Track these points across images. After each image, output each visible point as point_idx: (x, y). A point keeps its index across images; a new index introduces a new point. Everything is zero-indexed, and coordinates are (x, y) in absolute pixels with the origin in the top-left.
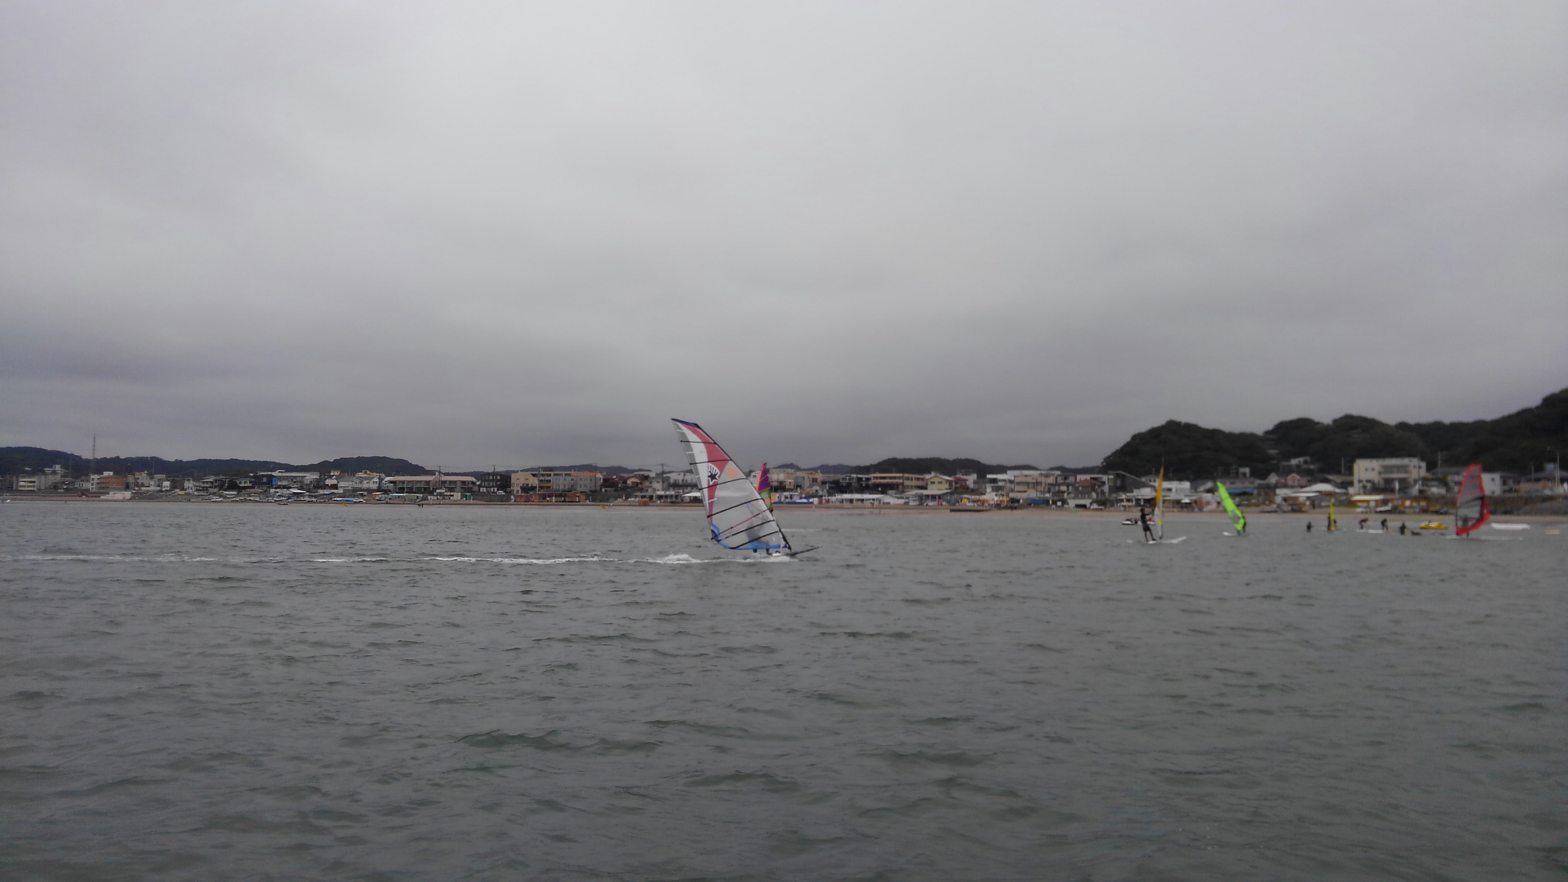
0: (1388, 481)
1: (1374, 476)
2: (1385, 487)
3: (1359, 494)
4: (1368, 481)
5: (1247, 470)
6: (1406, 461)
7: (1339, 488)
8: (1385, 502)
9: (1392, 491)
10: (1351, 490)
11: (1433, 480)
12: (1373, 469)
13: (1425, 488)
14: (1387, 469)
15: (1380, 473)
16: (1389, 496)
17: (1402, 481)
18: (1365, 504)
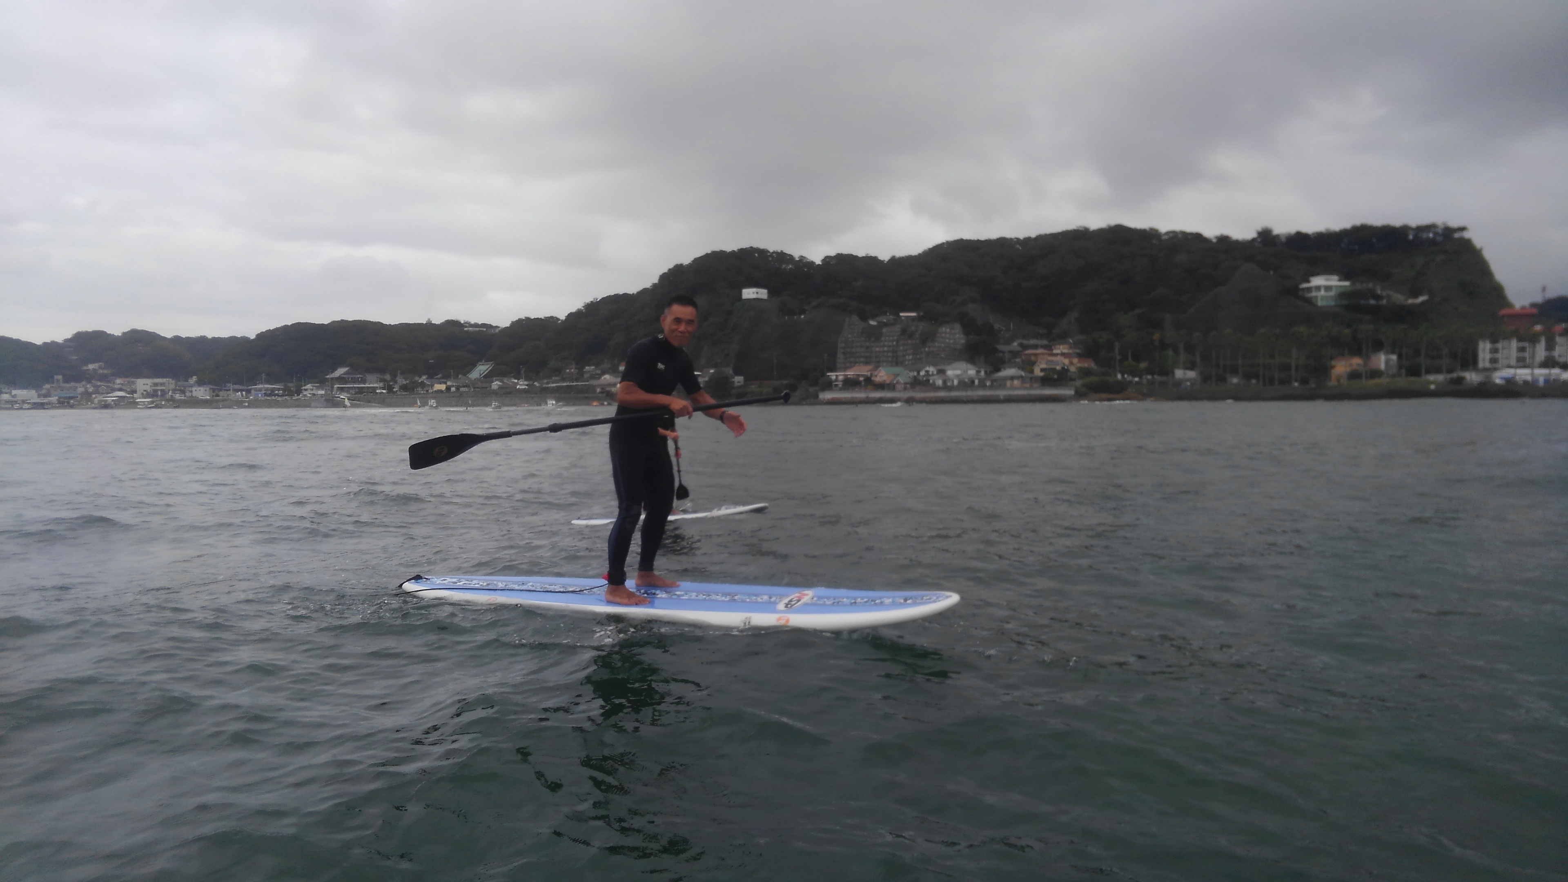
0: (156, 391)
1: (148, 388)
2: (153, 395)
3: (140, 398)
4: (145, 391)
5: (60, 377)
6: (164, 380)
7: (129, 394)
8: (152, 402)
9: (157, 396)
10: (135, 395)
11: (178, 390)
12: (147, 384)
13: (174, 395)
14: (156, 384)
15: (151, 386)
16: (155, 399)
17: (162, 390)
18: (142, 404)
